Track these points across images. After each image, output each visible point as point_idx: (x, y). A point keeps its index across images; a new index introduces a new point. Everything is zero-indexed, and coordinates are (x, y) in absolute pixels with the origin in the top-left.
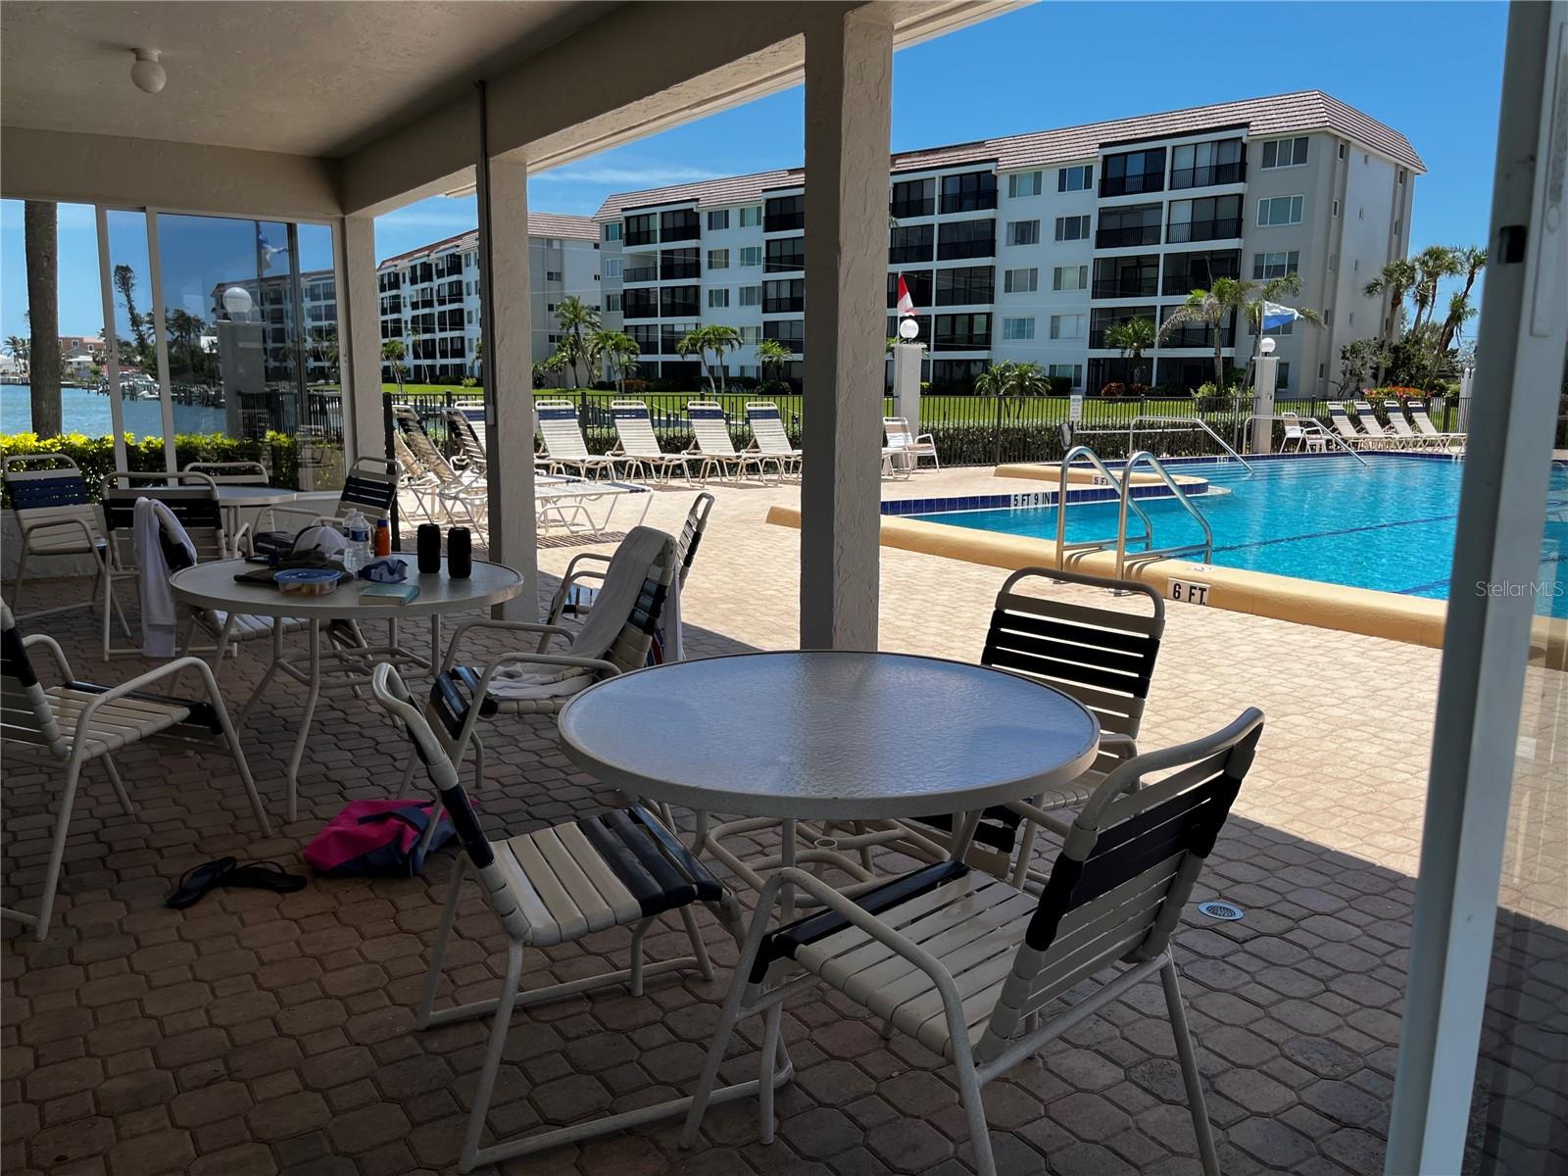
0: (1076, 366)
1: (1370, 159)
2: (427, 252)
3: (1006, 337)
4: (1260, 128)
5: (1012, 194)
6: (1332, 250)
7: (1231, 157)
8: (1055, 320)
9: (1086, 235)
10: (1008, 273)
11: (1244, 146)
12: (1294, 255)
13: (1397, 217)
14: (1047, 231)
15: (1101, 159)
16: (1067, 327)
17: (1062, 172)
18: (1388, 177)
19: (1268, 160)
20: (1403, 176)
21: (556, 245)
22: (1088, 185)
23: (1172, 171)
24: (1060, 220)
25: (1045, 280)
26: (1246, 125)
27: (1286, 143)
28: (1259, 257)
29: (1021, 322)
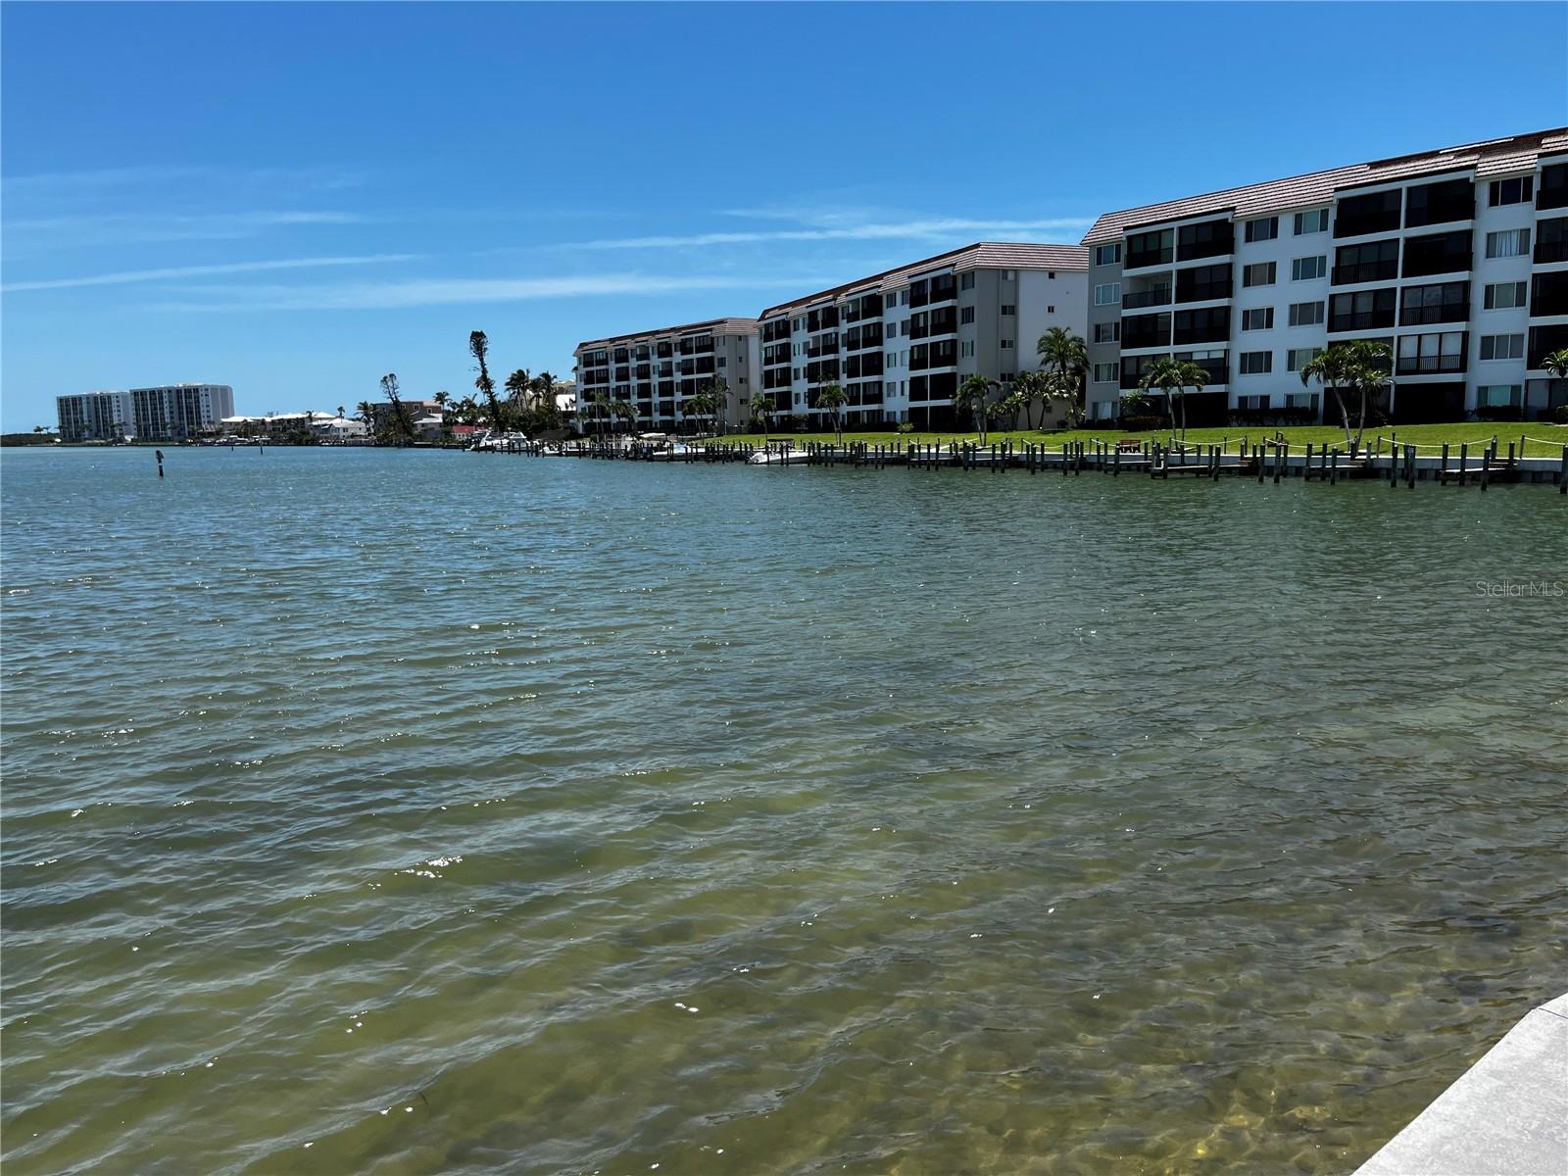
2: (830, 297)
21: (1011, 276)
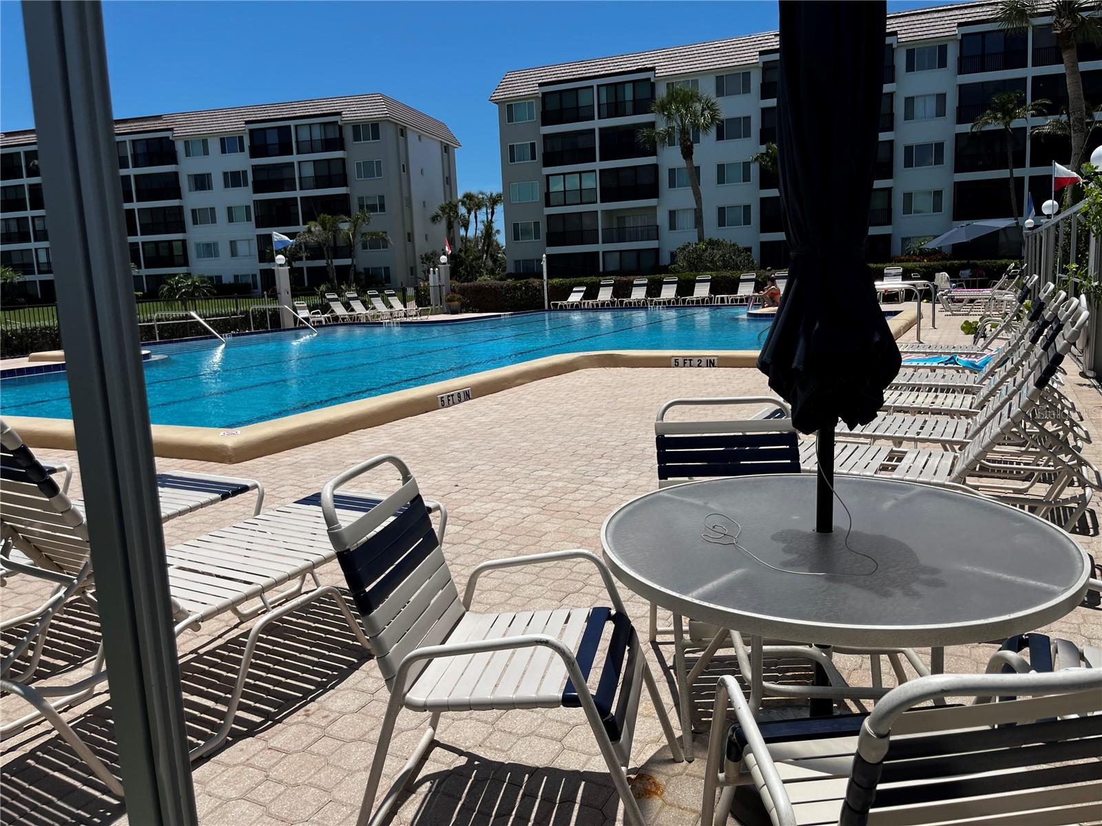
0: (252, 275)
1: (422, 138)
3: (199, 256)
4: (348, 115)
5: (188, 154)
6: (405, 195)
7: (333, 134)
8: (233, 244)
9: (246, 184)
10: (194, 211)
11: (340, 128)
12: (382, 198)
13: (447, 175)
14: (217, 180)
15: (247, 131)
16: (242, 248)
17: (222, 140)
18: (437, 150)
19: (357, 137)
20: (446, 149)
22: (242, 150)
23: (297, 142)
24: (225, 174)
25: (221, 215)
26: (339, 114)
27: (365, 126)
28: (361, 199)
29: (208, 245)
